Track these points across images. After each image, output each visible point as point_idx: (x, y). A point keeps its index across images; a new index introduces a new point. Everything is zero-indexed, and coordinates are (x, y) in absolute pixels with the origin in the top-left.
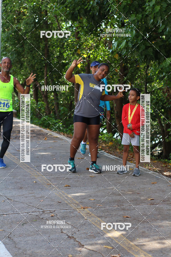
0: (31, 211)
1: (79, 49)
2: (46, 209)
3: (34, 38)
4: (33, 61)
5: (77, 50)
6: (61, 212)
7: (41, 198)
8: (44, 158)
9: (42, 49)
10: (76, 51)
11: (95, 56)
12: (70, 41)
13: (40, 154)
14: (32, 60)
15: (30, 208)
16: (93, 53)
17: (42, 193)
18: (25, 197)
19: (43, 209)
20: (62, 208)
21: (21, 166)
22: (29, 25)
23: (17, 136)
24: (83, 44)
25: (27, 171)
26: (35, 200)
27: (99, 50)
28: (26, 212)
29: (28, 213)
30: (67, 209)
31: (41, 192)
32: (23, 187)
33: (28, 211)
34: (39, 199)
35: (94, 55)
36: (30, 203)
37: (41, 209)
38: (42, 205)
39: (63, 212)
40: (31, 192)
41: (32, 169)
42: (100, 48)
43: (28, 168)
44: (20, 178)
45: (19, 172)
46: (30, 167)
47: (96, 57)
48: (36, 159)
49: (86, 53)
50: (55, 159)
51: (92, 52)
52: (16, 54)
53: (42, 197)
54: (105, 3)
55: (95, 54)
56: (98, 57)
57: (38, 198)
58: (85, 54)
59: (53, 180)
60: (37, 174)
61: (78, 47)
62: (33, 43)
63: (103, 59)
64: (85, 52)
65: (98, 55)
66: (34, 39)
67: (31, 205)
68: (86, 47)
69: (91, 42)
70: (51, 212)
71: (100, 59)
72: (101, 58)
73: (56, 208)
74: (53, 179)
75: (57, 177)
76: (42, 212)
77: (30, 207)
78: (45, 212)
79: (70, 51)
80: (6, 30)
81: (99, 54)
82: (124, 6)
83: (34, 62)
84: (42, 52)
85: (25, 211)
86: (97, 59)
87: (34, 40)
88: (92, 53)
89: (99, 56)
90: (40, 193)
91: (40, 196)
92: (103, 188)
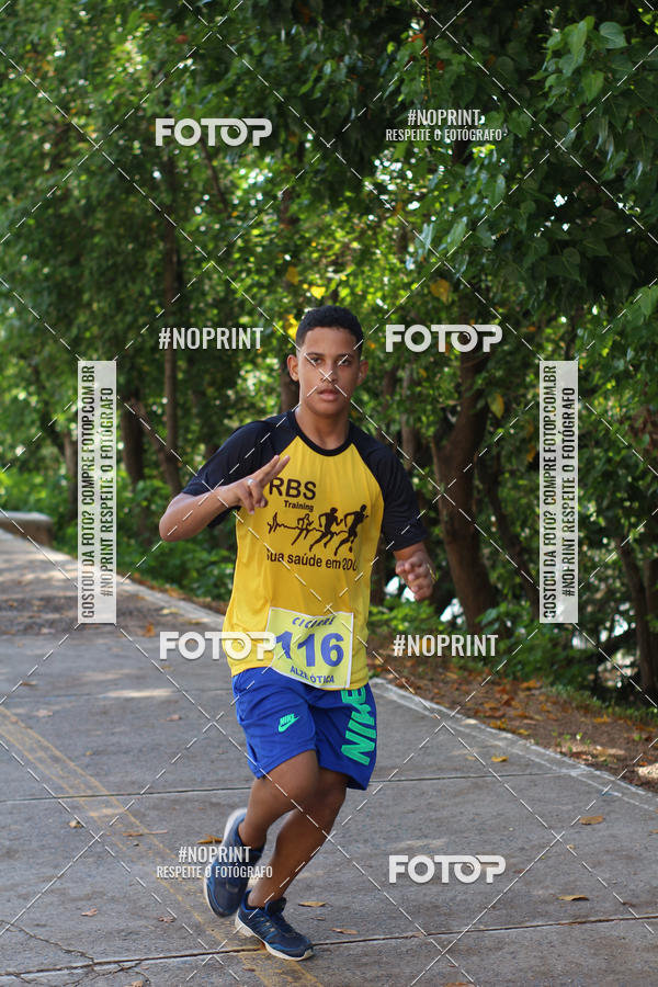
0: (34, 963)
1: (295, 265)
2: (104, 953)
3: (119, 227)
4: (118, 318)
5: (286, 270)
6: (166, 969)
7: (89, 899)
8: (132, 712)
9: (153, 268)
10: (281, 271)
11: (358, 290)
12: (256, 232)
13: (117, 698)
14: (112, 317)
15: (31, 949)
16: (351, 278)
17: (98, 878)
18: (19, 897)
19: (90, 953)
20: (177, 950)
21: (26, 753)
22: (98, 178)
23: (34, 623)
24: (309, 243)
25: (47, 772)
26: (61, 909)
27: (372, 269)
28: (10, 970)
29: (17, 975)
30: (195, 952)
31: (94, 873)
32: (16, 851)
33: (21, 967)
34: (80, 904)
35: (352, 288)
36: (38, 925)
37: (83, 955)
38: (90, 933)
39: (179, 968)
40: (49, 871)
41: (72, 764)
42: (378, 260)
43: (56, 760)
44: (14, 806)
45: (13, 781)
46: (65, 758)
47: (363, 297)
48: (98, 717)
49: (320, 282)
50: (176, 717)
51: (348, 276)
52: (50, 293)
53: (94, 893)
54: (384, 68)
55: (357, 285)
56: (369, 297)
57: (74, 900)
58: (319, 286)
59: (153, 813)
60: (90, 788)
61: (288, 257)
62: (115, 245)
63: (388, 301)
64: (315, 277)
65: (368, 286)
66: (122, 231)
67: (41, 933)
68: (321, 257)
69: (340, 234)
70: (122, 970)
71: (380, 302)
72: (384, 299)
73: (149, 950)
74: (155, 807)
75: (175, 801)
76: (82, 967)
77: (32, 943)
78: (97, 968)
79: (259, 272)
80: (10, 198)
81: (372, 282)
82: (454, 77)
83: (122, 321)
84: (152, 282)
85: (9, 966)
86: (365, 305)
87: (119, 238)
88: (344, 278)
89: (372, 290)
90: (90, 876)
91: (88, 890)
92: (368, 849)
